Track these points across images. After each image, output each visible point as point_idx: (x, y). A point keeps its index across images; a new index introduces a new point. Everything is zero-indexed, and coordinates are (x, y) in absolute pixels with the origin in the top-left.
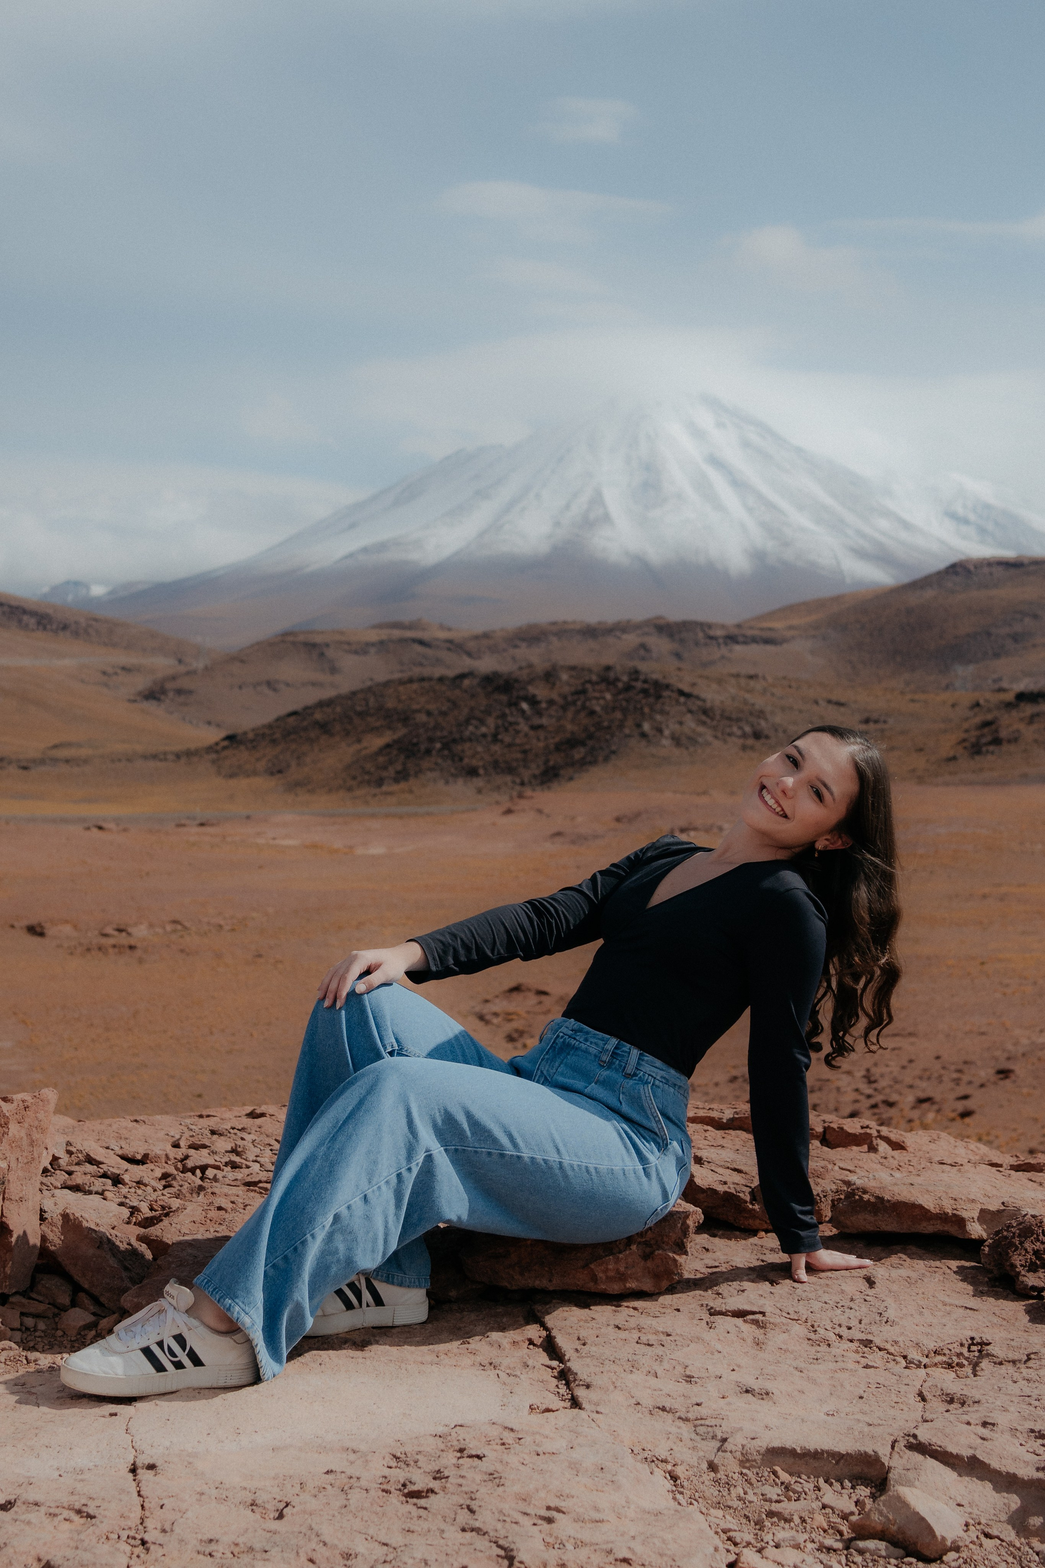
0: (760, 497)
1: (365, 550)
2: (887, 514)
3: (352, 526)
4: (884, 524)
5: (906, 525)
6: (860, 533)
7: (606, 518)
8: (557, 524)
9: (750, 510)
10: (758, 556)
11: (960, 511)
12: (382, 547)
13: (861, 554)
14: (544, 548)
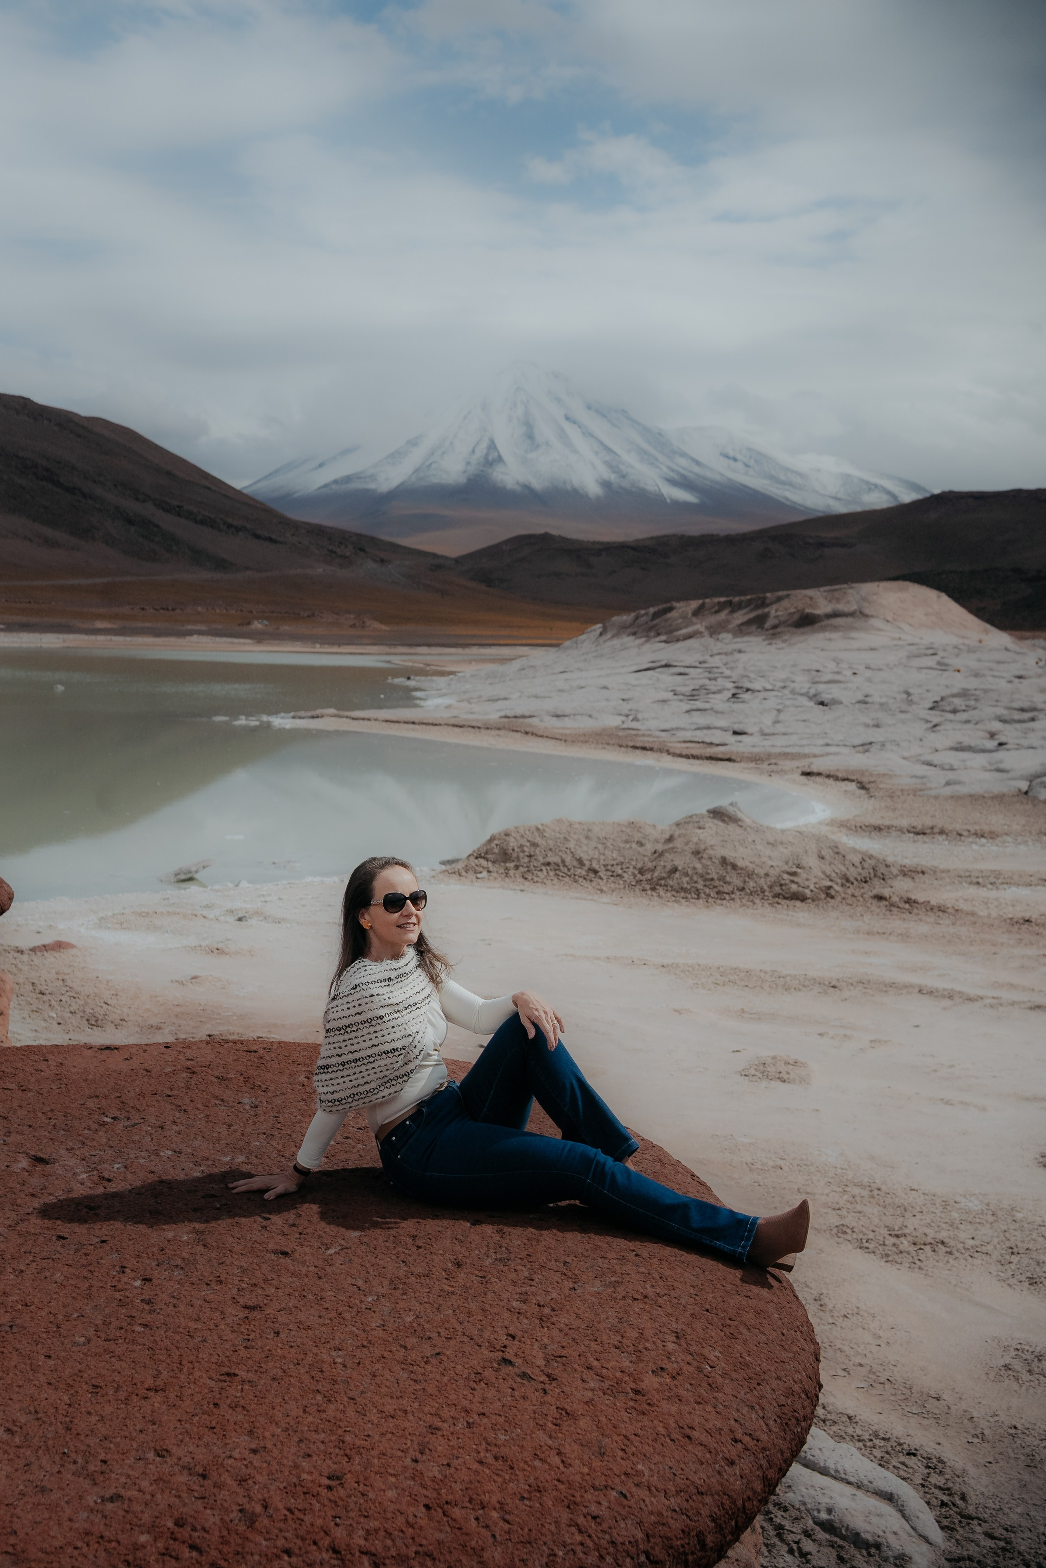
0: (601, 443)
1: (336, 482)
2: (683, 455)
3: (321, 465)
4: (683, 462)
5: (698, 463)
6: (669, 467)
7: (500, 459)
8: (468, 463)
9: (597, 453)
10: (606, 485)
11: (731, 454)
12: (348, 479)
13: (673, 482)
14: (462, 480)
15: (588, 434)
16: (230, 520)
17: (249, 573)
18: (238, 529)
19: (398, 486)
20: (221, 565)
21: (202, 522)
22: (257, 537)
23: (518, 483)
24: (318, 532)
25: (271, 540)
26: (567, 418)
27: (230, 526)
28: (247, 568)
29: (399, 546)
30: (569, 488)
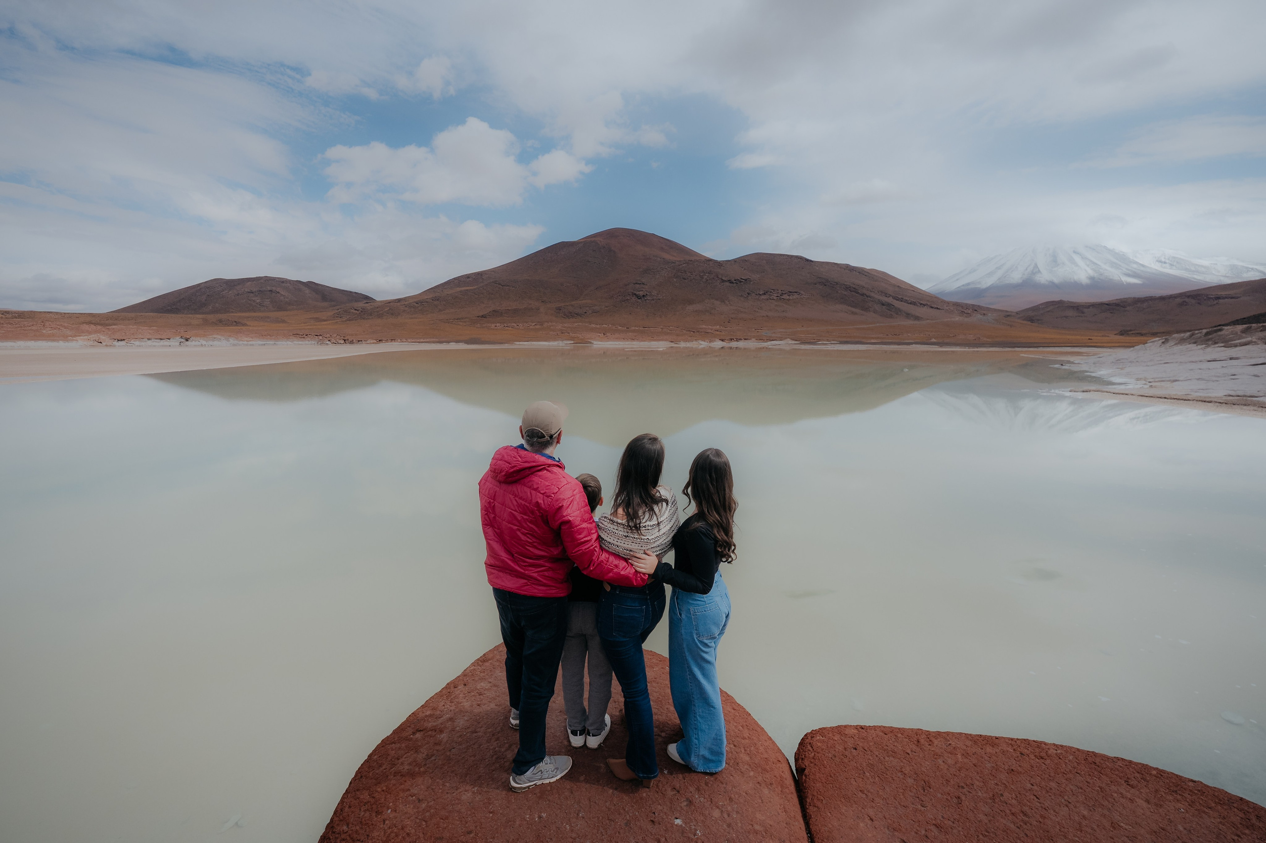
6: (1127, 269)
7: (1039, 271)
10: (1091, 278)
14: (1018, 281)
15: (1084, 258)
16: (921, 302)
17: (928, 321)
18: (924, 305)
19: (990, 285)
20: (917, 318)
21: (910, 303)
22: (932, 307)
23: (1047, 281)
24: (956, 305)
25: (937, 308)
26: (1074, 252)
27: (921, 304)
28: (928, 319)
29: (991, 308)
30: (1072, 281)
